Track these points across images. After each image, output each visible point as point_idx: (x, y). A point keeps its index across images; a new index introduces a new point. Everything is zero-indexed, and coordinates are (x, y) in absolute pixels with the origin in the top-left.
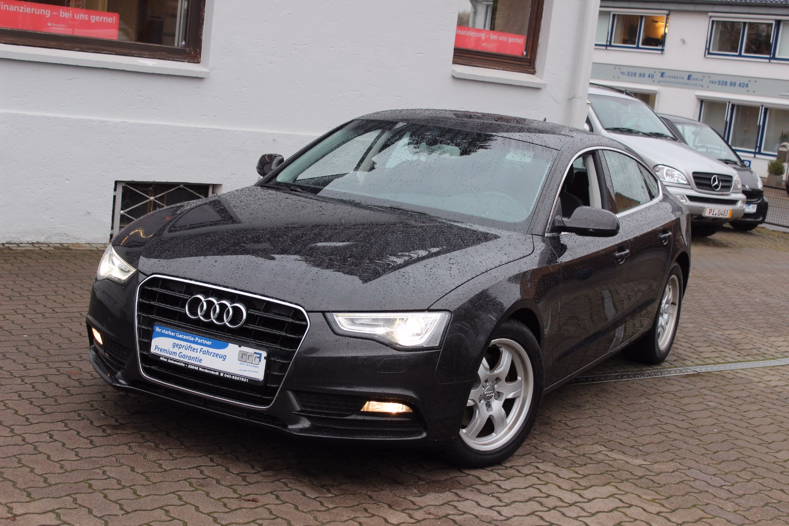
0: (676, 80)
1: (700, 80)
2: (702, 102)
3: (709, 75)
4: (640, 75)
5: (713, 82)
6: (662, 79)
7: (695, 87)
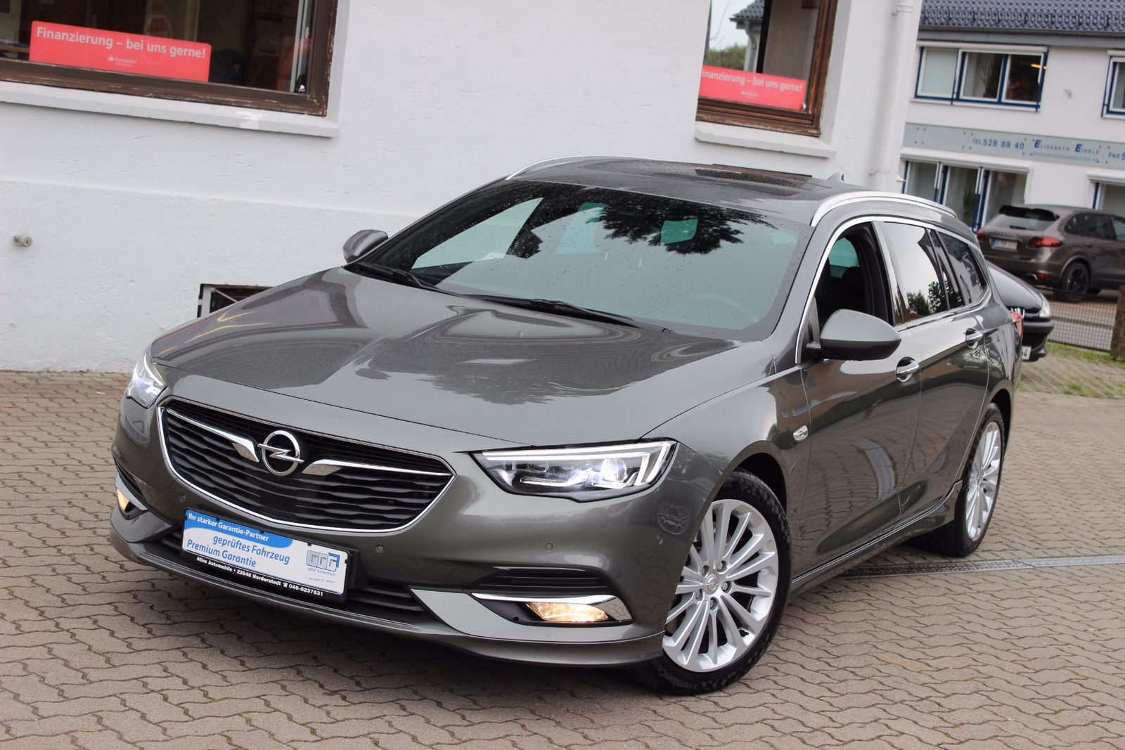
0: (1057, 152)
1: (1095, 152)
2: (1097, 185)
3: (1109, 144)
4: (1003, 144)
5: (1114, 156)
6: (1036, 150)
7: (1087, 162)
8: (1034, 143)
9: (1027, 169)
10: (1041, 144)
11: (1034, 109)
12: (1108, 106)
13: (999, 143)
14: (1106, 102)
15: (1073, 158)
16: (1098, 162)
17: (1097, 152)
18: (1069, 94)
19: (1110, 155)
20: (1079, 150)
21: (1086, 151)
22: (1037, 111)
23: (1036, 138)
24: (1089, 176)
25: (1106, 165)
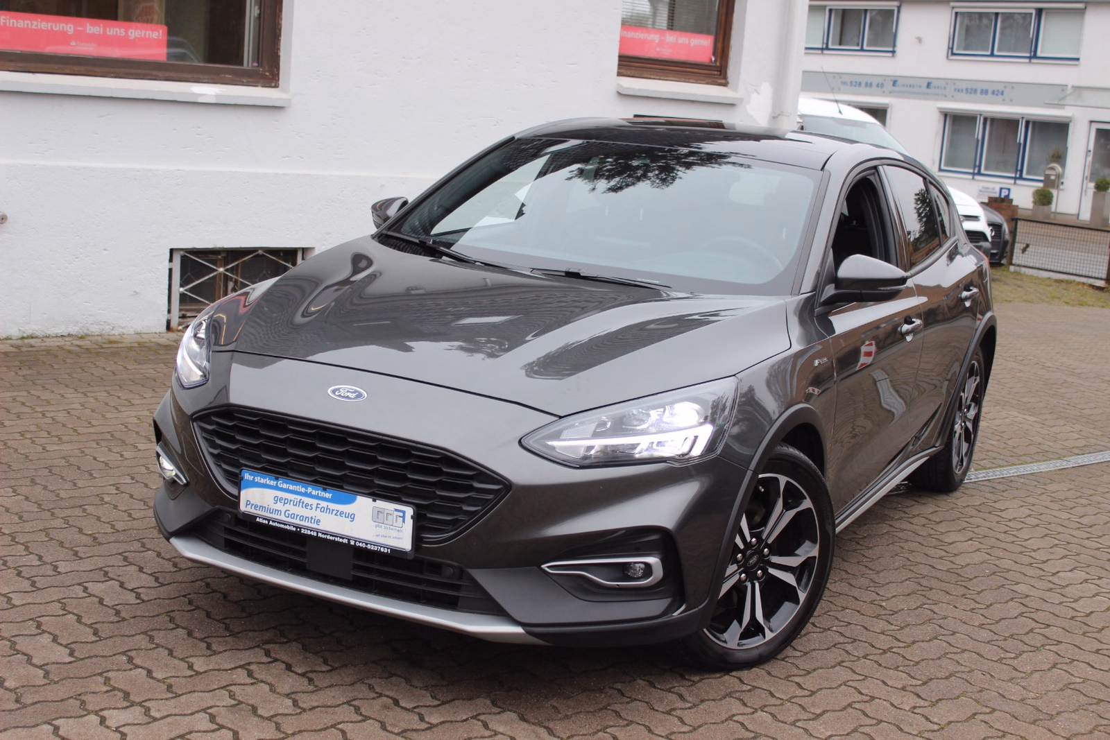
0: (912, 90)
1: (943, 88)
2: (946, 115)
3: (954, 81)
4: (866, 84)
5: (959, 90)
6: (894, 88)
7: (936, 97)
8: (892, 83)
9: (887, 104)
10: (898, 83)
11: (890, 55)
12: (952, 49)
13: (863, 85)
14: (951, 46)
15: (925, 94)
16: (946, 96)
17: (945, 88)
18: (920, 40)
19: (955, 90)
20: (929, 87)
21: (935, 87)
22: (893, 56)
23: (894, 79)
24: (939, 108)
25: (953, 99)
